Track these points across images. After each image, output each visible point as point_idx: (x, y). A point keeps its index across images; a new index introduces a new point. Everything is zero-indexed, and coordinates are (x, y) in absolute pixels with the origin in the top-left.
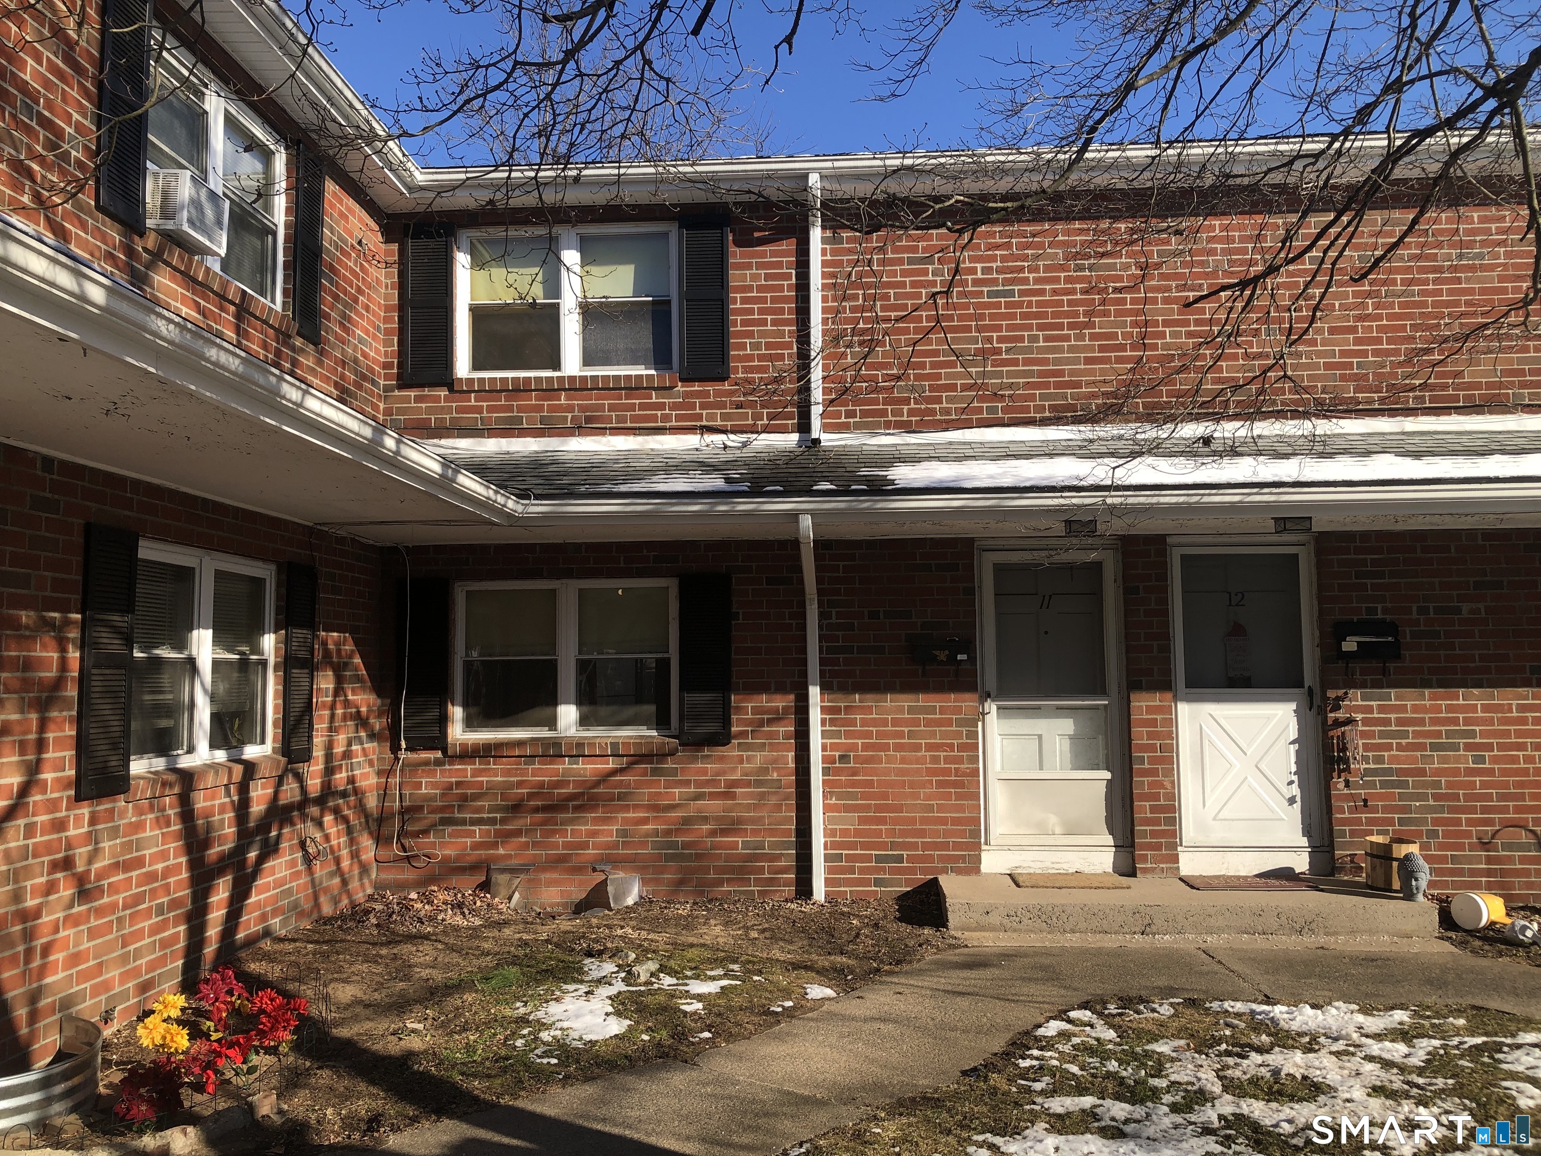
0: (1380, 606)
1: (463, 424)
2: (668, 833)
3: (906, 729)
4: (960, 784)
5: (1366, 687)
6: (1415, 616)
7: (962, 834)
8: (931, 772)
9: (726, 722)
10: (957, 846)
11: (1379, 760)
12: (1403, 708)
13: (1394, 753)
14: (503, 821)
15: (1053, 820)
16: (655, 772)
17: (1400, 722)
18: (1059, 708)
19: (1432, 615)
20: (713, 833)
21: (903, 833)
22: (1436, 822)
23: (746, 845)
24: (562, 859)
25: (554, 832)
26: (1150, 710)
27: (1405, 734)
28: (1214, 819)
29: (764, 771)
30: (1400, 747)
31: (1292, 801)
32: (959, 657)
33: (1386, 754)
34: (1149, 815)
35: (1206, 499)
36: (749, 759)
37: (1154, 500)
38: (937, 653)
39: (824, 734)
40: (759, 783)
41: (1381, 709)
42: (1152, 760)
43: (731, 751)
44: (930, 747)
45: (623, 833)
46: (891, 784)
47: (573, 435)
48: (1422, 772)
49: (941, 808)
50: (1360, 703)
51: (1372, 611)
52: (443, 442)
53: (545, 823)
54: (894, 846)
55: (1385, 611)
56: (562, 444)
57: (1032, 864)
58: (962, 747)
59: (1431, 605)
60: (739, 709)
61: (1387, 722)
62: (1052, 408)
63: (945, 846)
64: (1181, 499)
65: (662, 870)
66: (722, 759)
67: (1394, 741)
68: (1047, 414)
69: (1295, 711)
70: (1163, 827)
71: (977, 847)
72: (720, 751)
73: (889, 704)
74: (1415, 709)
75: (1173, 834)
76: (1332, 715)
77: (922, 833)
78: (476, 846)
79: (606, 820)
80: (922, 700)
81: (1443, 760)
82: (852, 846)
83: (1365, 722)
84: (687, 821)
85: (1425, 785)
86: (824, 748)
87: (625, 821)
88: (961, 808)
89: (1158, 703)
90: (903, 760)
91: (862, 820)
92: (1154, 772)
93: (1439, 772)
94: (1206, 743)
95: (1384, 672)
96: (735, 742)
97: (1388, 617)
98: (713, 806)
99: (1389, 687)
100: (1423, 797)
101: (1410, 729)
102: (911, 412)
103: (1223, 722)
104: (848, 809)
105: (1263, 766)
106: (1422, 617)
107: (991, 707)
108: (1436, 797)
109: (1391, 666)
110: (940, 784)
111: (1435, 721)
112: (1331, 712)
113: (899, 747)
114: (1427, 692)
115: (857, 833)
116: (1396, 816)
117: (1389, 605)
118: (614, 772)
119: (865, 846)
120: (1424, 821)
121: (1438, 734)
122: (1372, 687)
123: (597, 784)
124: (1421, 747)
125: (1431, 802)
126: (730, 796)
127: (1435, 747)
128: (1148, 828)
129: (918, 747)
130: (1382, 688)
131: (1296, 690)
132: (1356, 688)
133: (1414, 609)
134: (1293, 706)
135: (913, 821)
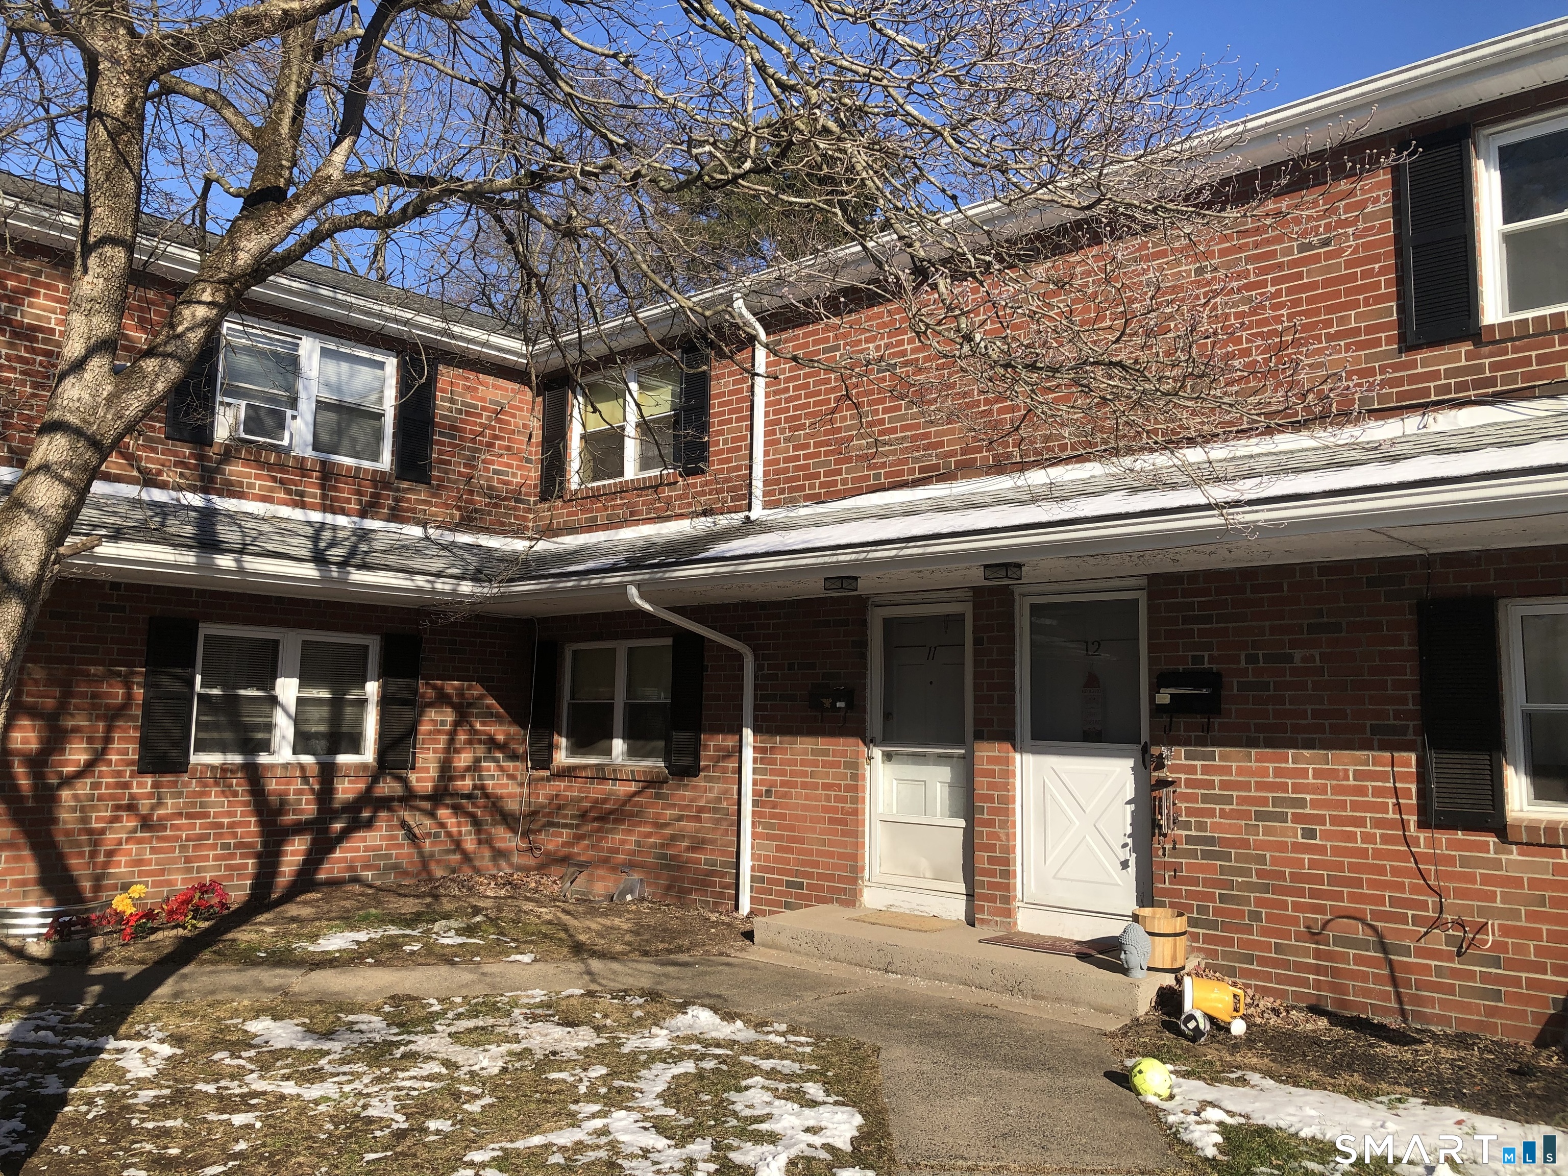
0: (1206, 654)
1: (569, 525)
2: (662, 846)
3: (809, 770)
4: (843, 822)
5: (1190, 745)
6: (1243, 664)
7: (843, 868)
8: (826, 809)
9: (697, 758)
10: (841, 879)
11: (1201, 826)
12: (1227, 770)
13: (1217, 820)
14: (578, 826)
15: (924, 865)
16: (658, 796)
17: (1224, 785)
18: (940, 756)
19: (1261, 664)
20: (688, 849)
21: (804, 863)
22: (1260, 902)
23: (707, 862)
24: (606, 861)
25: (603, 838)
26: (991, 760)
27: (1228, 800)
28: (1054, 877)
29: (718, 800)
30: (1223, 814)
31: (1125, 865)
32: (838, 704)
33: (1208, 820)
34: (986, 866)
35: (871, 555)
36: (711, 789)
37: (834, 559)
38: (824, 700)
39: (755, 771)
40: (716, 810)
41: (1206, 770)
42: (992, 811)
43: (700, 781)
44: (826, 787)
45: (638, 843)
46: (797, 818)
47: (622, 527)
48: (1245, 844)
49: (831, 843)
50: (1184, 762)
51: (1198, 660)
52: (559, 540)
53: (599, 830)
54: (798, 874)
55: (1212, 659)
56: (617, 534)
57: (902, 904)
58: (848, 788)
59: (1261, 653)
60: (706, 746)
61: (1210, 784)
62: (922, 470)
63: (831, 878)
64: (853, 557)
65: (657, 877)
66: (695, 788)
67: (1217, 807)
68: (917, 476)
69: (1133, 769)
70: (998, 880)
71: (854, 880)
72: (695, 781)
73: (798, 746)
74: (1240, 771)
75: (1008, 887)
76: (1156, 774)
77: (816, 864)
78: (564, 844)
79: (629, 832)
80: (821, 743)
81: (1267, 831)
82: (771, 870)
83: (1189, 783)
84: (673, 838)
85: (1247, 858)
86: (755, 783)
87: (641, 834)
88: (844, 845)
89: (997, 754)
90: (807, 798)
91: (779, 849)
92: (990, 823)
93: (1260, 845)
94: (1048, 797)
95: (1208, 728)
96: (702, 774)
97: (1215, 667)
98: (689, 825)
99: (1213, 745)
100: (1246, 872)
101: (1235, 794)
102: (822, 485)
103: (1063, 776)
104: (770, 837)
105: (1100, 826)
106: (1250, 666)
107: (877, 753)
108: (1260, 874)
109: (1216, 721)
110: (832, 821)
111: (1260, 786)
112: (1155, 770)
113: (805, 786)
114: (1253, 751)
115: (776, 859)
116: (1218, 891)
117: (1215, 653)
118: (635, 794)
119: (780, 872)
120: (1246, 901)
121: (1264, 801)
122: (1196, 745)
123: (625, 803)
124: (1245, 815)
125: (1254, 879)
126: (698, 819)
127: (1259, 816)
128: (986, 879)
129: (815, 786)
130: (1206, 745)
131: (1134, 746)
132: (1179, 745)
133: (1243, 657)
134: (1130, 763)
135: (810, 852)
